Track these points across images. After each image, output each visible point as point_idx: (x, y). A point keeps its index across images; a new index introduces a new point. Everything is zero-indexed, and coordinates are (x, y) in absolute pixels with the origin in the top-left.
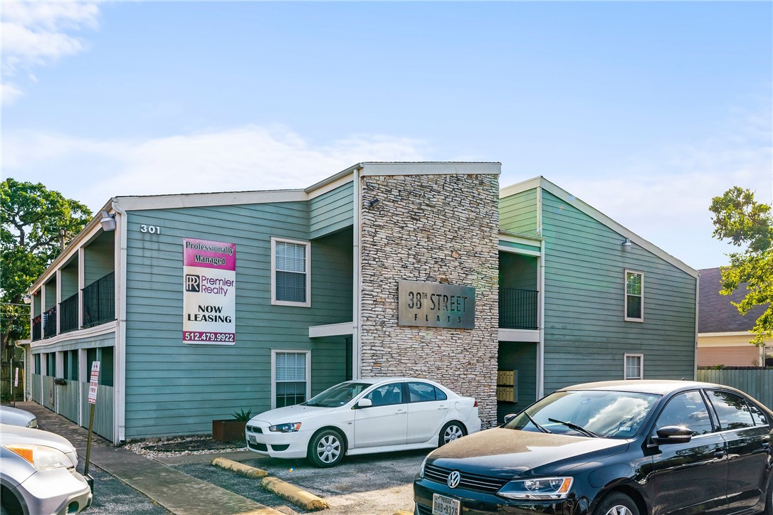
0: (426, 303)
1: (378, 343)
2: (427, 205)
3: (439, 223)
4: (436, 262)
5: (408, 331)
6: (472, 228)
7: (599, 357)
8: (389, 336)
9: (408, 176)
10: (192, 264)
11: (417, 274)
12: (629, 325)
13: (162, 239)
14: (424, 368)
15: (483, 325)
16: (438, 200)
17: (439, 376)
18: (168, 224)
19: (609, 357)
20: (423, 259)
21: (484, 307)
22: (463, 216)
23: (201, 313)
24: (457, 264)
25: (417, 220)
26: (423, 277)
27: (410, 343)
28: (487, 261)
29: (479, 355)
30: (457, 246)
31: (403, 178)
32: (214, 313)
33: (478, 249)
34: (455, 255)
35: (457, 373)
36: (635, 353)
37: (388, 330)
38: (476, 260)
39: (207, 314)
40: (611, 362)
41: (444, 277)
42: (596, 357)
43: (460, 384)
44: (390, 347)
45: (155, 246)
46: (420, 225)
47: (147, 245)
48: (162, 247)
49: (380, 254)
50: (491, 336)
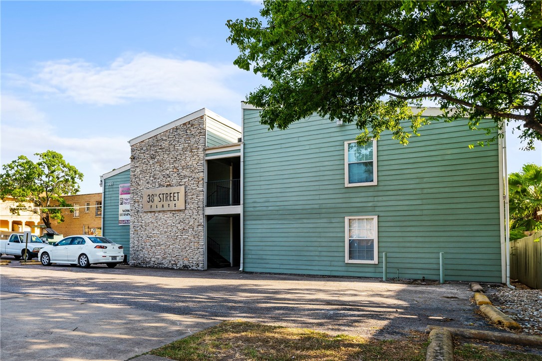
0: (156, 199)
1: (136, 221)
2: (160, 149)
3: (166, 156)
4: (164, 177)
5: (149, 214)
6: (185, 153)
7: (308, 221)
8: (140, 217)
9: (151, 138)
10: (121, 194)
11: (154, 185)
12: (350, 190)
13: (114, 186)
14: (157, 232)
15: (192, 206)
16: (165, 144)
17: (166, 236)
18: (116, 180)
19: (325, 220)
20: (157, 177)
21: (193, 196)
22: (180, 148)
23: (123, 213)
24: (176, 175)
25: (154, 158)
26: (157, 185)
27: (151, 220)
28: (195, 169)
29: (190, 224)
30: (176, 165)
31: (148, 140)
32: (127, 212)
33: (190, 163)
34: (175, 170)
35: (177, 235)
36: (362, 215)
37: (140, 214)
38: (188, 170)
39: (125, 213)
40: (326, 225)
41: (168, 183)
42: (305, 221)
43: (178, 241)
44: (141, 223)
45: (112, 190)
46: (156, 160)
47: (110, 190)
48: (114, 189)
49: (137, 179)
50: (198, 213)
